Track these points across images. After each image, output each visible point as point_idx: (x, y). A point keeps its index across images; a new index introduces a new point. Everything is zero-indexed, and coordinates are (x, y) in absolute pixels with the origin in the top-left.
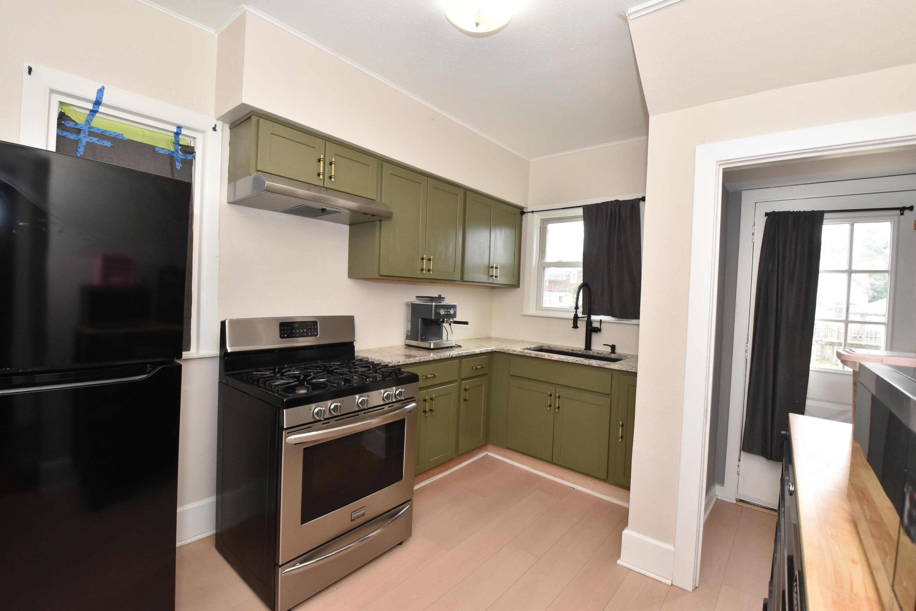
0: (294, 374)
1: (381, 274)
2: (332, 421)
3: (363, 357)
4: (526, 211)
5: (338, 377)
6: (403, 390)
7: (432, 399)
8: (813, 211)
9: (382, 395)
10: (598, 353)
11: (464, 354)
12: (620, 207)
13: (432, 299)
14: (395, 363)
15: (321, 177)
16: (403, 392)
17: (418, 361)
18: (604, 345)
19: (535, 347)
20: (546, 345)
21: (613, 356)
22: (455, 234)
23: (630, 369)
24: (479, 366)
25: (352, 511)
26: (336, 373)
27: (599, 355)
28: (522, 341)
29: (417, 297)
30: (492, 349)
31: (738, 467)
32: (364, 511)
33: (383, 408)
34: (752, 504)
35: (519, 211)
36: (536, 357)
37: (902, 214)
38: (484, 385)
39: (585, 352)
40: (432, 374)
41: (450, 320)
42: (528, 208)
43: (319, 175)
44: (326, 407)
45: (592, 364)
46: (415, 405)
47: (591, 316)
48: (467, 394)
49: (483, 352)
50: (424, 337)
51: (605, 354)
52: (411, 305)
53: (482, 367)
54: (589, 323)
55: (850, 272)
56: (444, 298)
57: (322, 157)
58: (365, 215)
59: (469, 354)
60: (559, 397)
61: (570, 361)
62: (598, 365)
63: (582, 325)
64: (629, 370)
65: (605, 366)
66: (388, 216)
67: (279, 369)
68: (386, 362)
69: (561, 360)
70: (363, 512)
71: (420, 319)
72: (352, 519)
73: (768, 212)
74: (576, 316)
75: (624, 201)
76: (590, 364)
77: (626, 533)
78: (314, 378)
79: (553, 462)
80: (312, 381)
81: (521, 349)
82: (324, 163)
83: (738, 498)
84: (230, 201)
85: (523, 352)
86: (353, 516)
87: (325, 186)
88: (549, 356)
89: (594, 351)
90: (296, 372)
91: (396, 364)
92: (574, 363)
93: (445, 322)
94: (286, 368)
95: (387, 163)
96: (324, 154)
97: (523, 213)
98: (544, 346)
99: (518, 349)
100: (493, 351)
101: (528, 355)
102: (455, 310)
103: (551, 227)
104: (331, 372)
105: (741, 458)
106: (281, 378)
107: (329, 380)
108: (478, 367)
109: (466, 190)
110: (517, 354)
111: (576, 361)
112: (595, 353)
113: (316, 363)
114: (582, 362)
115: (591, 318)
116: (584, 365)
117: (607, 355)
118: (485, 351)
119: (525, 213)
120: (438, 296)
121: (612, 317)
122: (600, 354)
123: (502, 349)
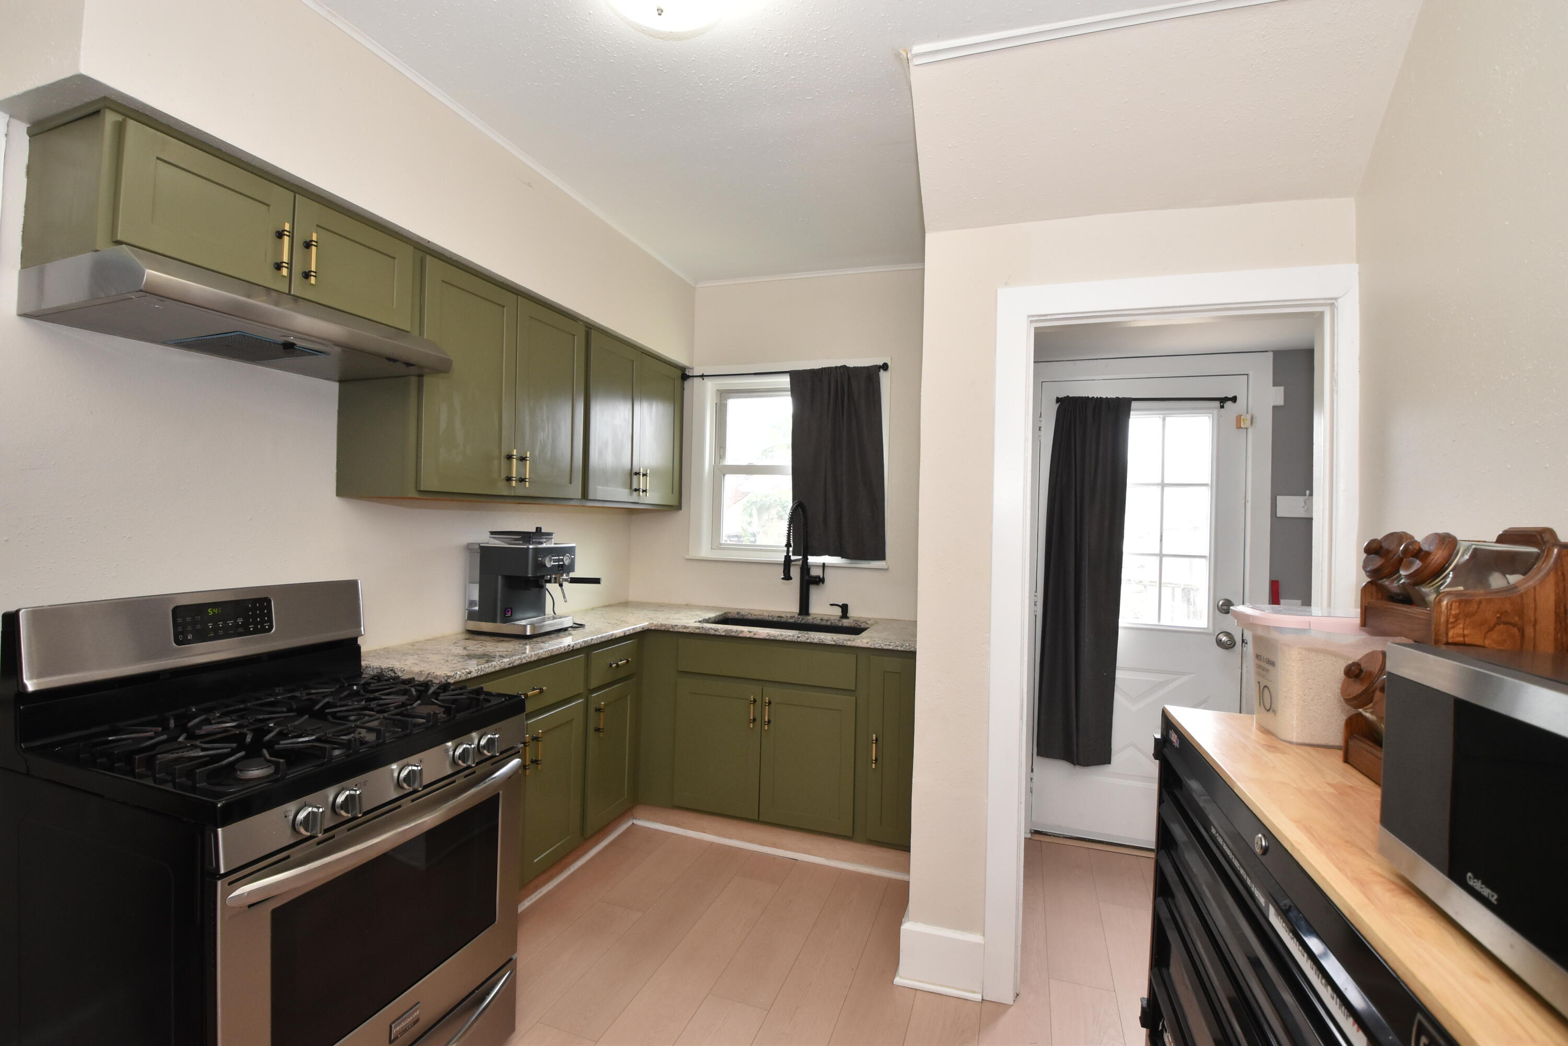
0: (226, 730)
1: (422, 489)
2: (341, 833)
3: (381, 669)
4: (690, 375)
5: (342, 727)
6: (497, 736)
7: (536, 739)
8: (1117, 398)
9: (451, 753)
10: (822, 620)
11: (596, 642)
12: (849, 378)
13: (526, 537)
14: (460, 677)
15: (285, 272)
16: (496, 740)
17: (507, 666)
18: (831, 605)
19: (716, 617)
20: (734, 611)
21: (845, 623)
22: (570, 409)
23: (886, 645)
24: (621, 661)
25: (391, 1022)
26: (334, 715)
27: (824, 623)
28: (687, 605)
29: (492, 533)
30: (643, 626)
31: (1031, 781)
32: (418, 1012)
33: (454, 782)
34: (1050, 835)
35: (679, 373)
36: (727, 635)
37: (1222, 407)
38: (629, 696)
39: (800, 620)
40: (536, 689)
41: (562, 576)
42: (695, 370)
43: (278, 267)
44: (324, 804)
45: (824, 640)
46: (518, 761)
47: (809, 557)
48: (602, 717)
49: (628, 633)
50: (510, 613)
51: (834, 620)
52: (479, 551)
53: (628, 661)
54: (805, 568)
55: (1163, 485)
56: (550, 534)
57: (287, 227)
58: (391, 363)
59: (604, 640)
60: (770, 703)
61: (787, 639)
62: (834, 641)
63: (795, 572)
64: (885, 647)
65: (846, 643)
66: (443, 368)
67: (176, 718)
68: (440, 676)
69: (772, 638)
70: (415, 1014)
71: (500, 578)
72: (392, 1038)
73: (1060, 397)
74: (788, 558)
75: (855, 368)
76: (821, 641)
77: (908, 927)
78: (283, 735)
79: (760, 820)
80: (278, 744)
81: (696, 622)
82: (291, 240)
83: (1033, 829)
84: (27, 311)
85: (702, 628)
86: (394, 1031)
87: (292, 293)
88: (750, 632)
89: (816, 616)
90: (228, 725)
91: (464, 678)
92: (794, 641)
93: (553, 580)
94: (195, 716)
95: (432, 258)
96: (292, 223)
97: (685, 377)
98: (729, 613)
99: (689, 620)
100: (645, 629)
101: (712, 632)
102: (573, 557)
103: (734, 405)
104: (320, 715)
105: (1034, 766)
106: (192, 745)
107: (323, 736)
108: (619, 663)
109: (590, 329)
110: (692, 631)
111: (798, 637)
112: (816, 621)
113: (271, 695)
114: (808, 639)
115: (809, 561)
116: (811, 643)
117: (836, 621)
118: (631, 632)
119: (689, 377)
120: (534, 530)
121: (842, 558)
122: (825, 621)
123: (662, 625)
